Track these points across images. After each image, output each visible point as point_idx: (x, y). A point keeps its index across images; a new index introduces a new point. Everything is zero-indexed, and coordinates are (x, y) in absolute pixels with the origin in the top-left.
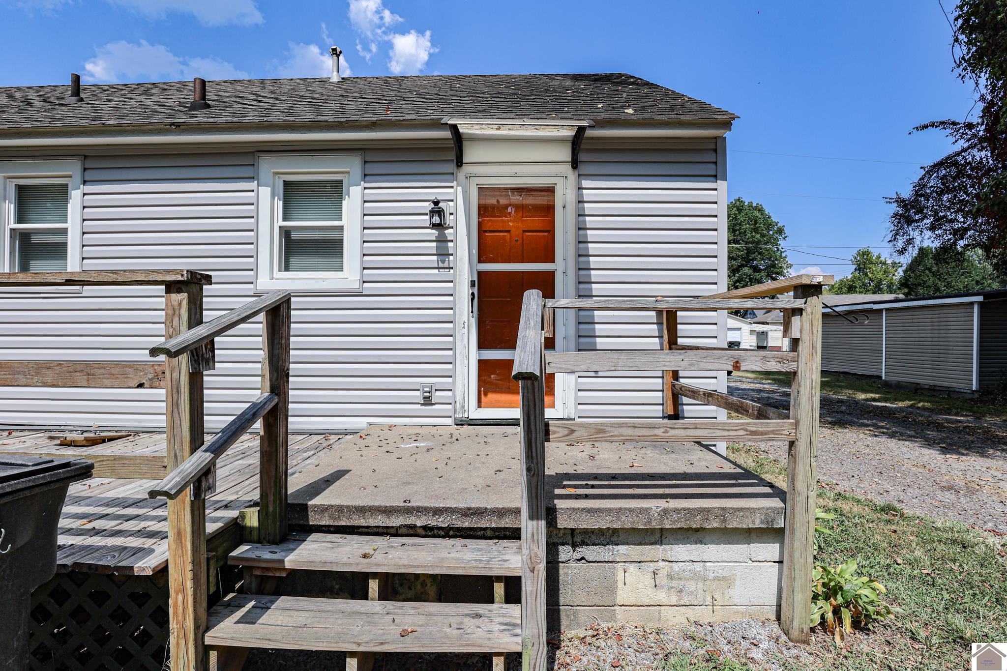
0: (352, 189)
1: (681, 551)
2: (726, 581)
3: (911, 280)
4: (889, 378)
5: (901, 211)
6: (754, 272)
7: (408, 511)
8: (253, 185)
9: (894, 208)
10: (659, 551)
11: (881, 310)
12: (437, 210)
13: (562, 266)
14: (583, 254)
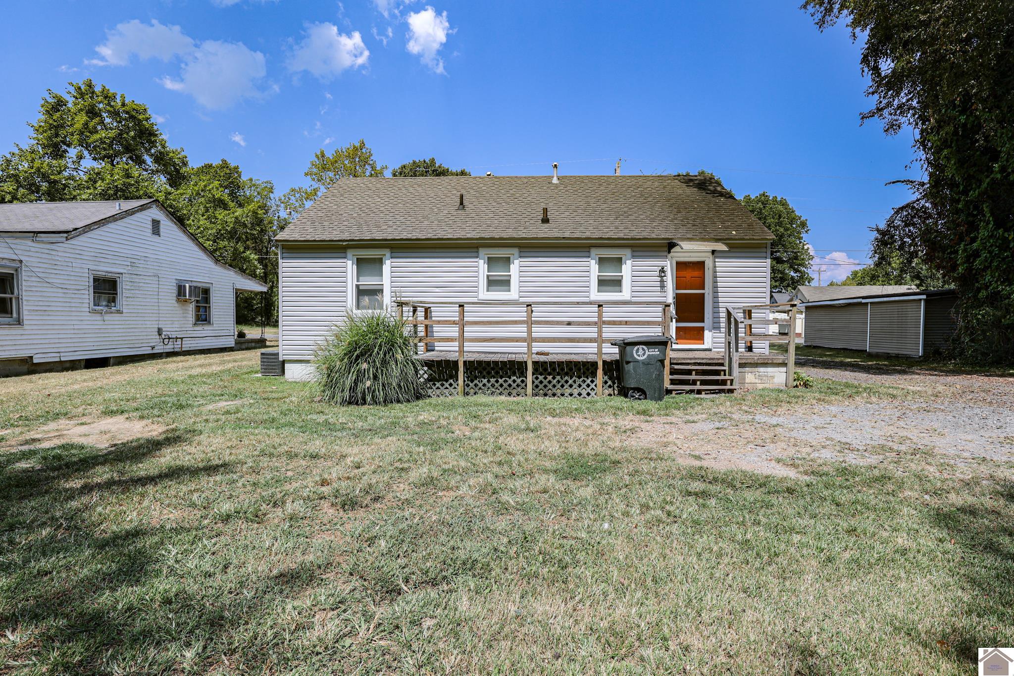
0: (628, 262)
1: (762, 369)
2: (773, 377)
3: (923, 272)
4: (872, 351)
5: (879, 237)
6: (777, 263)
7: (696, 359)
8: (589, 259)
9: (875, 234)
10: (756, 369)
11: (867, 303)
12: (662, 271)
13: (708, 291)
14: (715, 287)
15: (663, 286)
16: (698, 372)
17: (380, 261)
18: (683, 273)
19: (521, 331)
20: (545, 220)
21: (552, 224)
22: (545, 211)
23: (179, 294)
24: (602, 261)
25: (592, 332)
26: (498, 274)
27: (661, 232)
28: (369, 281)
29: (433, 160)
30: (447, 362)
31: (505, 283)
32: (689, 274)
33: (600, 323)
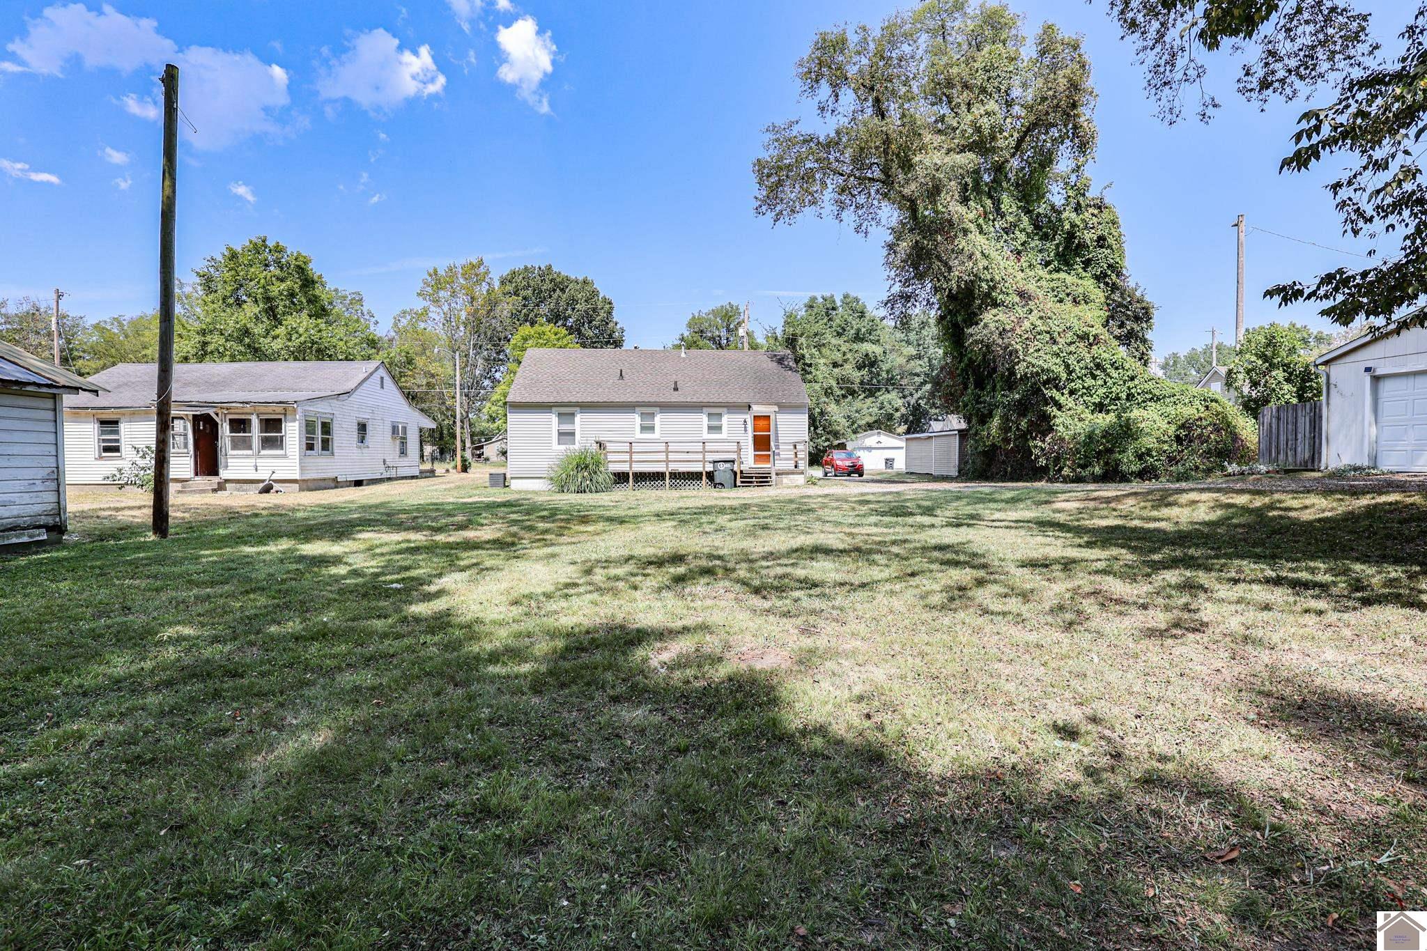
0: (725, 416)
1: (791, 476)
2: (797, 480)
4: (935, 474)
7: (757, 471)
8: (702, 414)
10: (788, 476)
11: (934, 437)
12: (745, 421)
13: (772, 433)
14: (777, 431)
15: (746, 430)
16: (756, 478)
17: (573, 415)
18: (758, 422)
19: (662, 457)
20: (676, 389)
21: (680, 392)
22: (676, 383)
23: (393, 433)
24: (709, 415)
25: (700, 457)
26: (647, 423)
27: (744, 399)
28: (566, 427)
29: (549, 268)
30: (623, 473)
31: (651, 429)
32: (762, 423)
33: (704, 452)
